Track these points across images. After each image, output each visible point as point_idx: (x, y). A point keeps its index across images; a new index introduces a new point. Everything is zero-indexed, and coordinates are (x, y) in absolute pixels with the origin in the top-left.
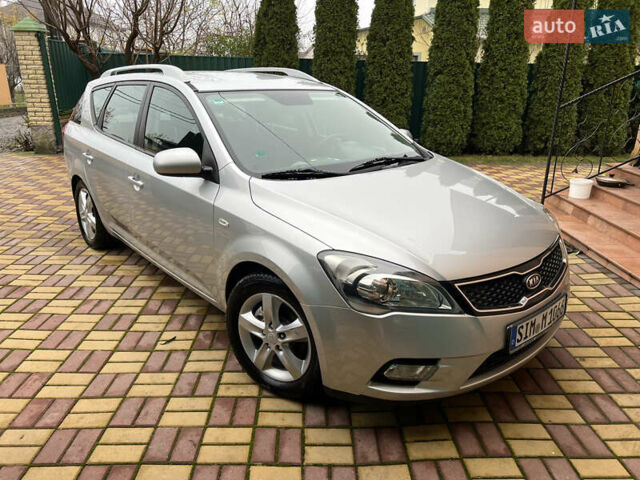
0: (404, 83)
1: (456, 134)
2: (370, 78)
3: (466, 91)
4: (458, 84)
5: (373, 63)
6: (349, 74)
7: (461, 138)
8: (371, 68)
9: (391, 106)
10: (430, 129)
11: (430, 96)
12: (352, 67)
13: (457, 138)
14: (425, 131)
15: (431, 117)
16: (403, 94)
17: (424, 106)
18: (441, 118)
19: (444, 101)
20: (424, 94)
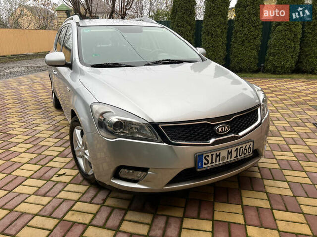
0: (257, 31)
1: (288, 61)
2: (235, 29)
3: (295, 35)
4: (291, 30)
5: (238, 20)
6: (223, 27)
7: (291, 63)
8: (236, 23)
9: (247, 45)
10: (271, 58)
11: (272, 39)
12: (225, 23)
13: (288, 63)
14: (268, 60)
15: (272, 51)
16: (255, 38)
17: (269, 45)
18: (278, 51)
19: (281, 41)
20: (269, 38)
